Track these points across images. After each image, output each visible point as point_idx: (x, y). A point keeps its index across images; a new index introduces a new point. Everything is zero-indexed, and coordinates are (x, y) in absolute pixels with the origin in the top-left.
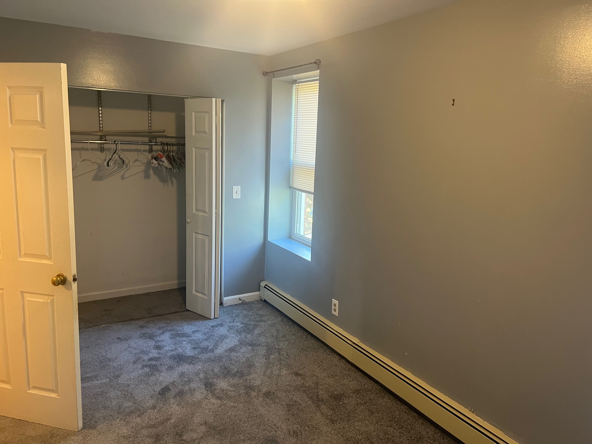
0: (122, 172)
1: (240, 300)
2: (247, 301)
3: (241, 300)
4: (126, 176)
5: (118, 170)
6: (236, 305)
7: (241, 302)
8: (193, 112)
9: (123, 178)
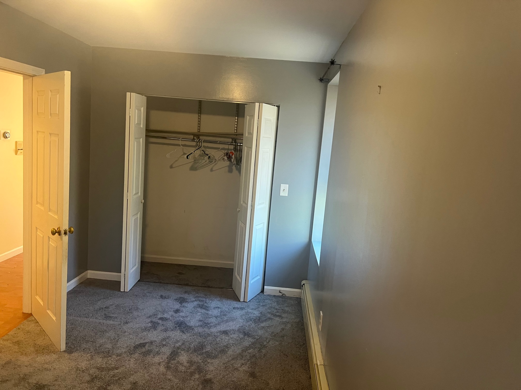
0: (211, 166)
1: (280, 292)
2: (287, 296)
3: (282, 293)
4: (214, 169)
5: (208, 164)
6: (274, 296)
7: (281, 294)
8: (248, 116)
9: (212, 170)
